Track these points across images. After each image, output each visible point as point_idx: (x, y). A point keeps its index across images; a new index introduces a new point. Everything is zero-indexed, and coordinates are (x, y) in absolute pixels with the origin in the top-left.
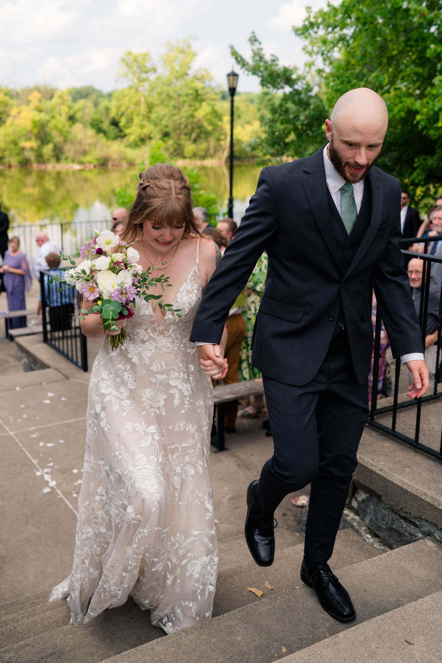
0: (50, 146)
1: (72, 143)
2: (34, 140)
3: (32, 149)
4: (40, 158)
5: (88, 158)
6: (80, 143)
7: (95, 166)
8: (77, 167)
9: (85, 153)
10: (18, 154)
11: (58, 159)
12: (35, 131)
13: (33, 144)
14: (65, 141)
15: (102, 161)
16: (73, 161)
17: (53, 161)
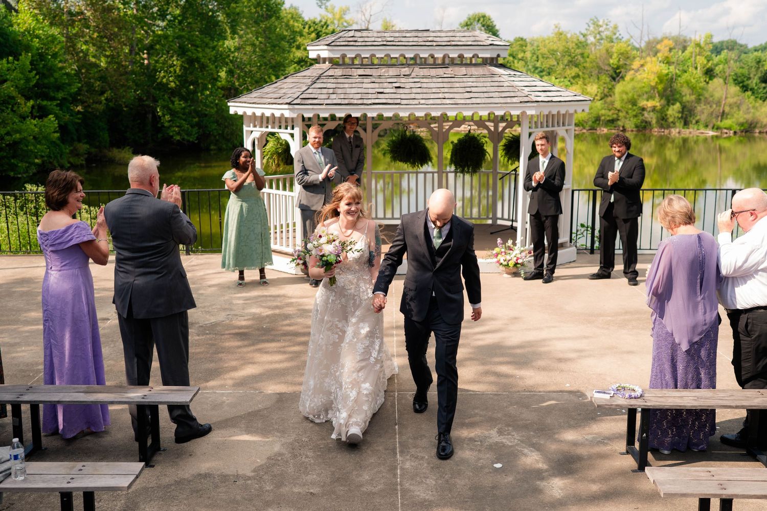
0: (677, 106)
1: (707, 102)
2: (657, 99)
3: (654, 109)
4: (663, 121)
5: (727, 122)
6: (718, 103)
7: (735, 133)
8: (711, 133)
9: (723, 115)
10: (635, 116)
11: (686, 124)
12: (660, 87)
13: (656, 103)
14: (698, 100)
15: (746, 126)
16: (706, 126)
17: (680, 125)
